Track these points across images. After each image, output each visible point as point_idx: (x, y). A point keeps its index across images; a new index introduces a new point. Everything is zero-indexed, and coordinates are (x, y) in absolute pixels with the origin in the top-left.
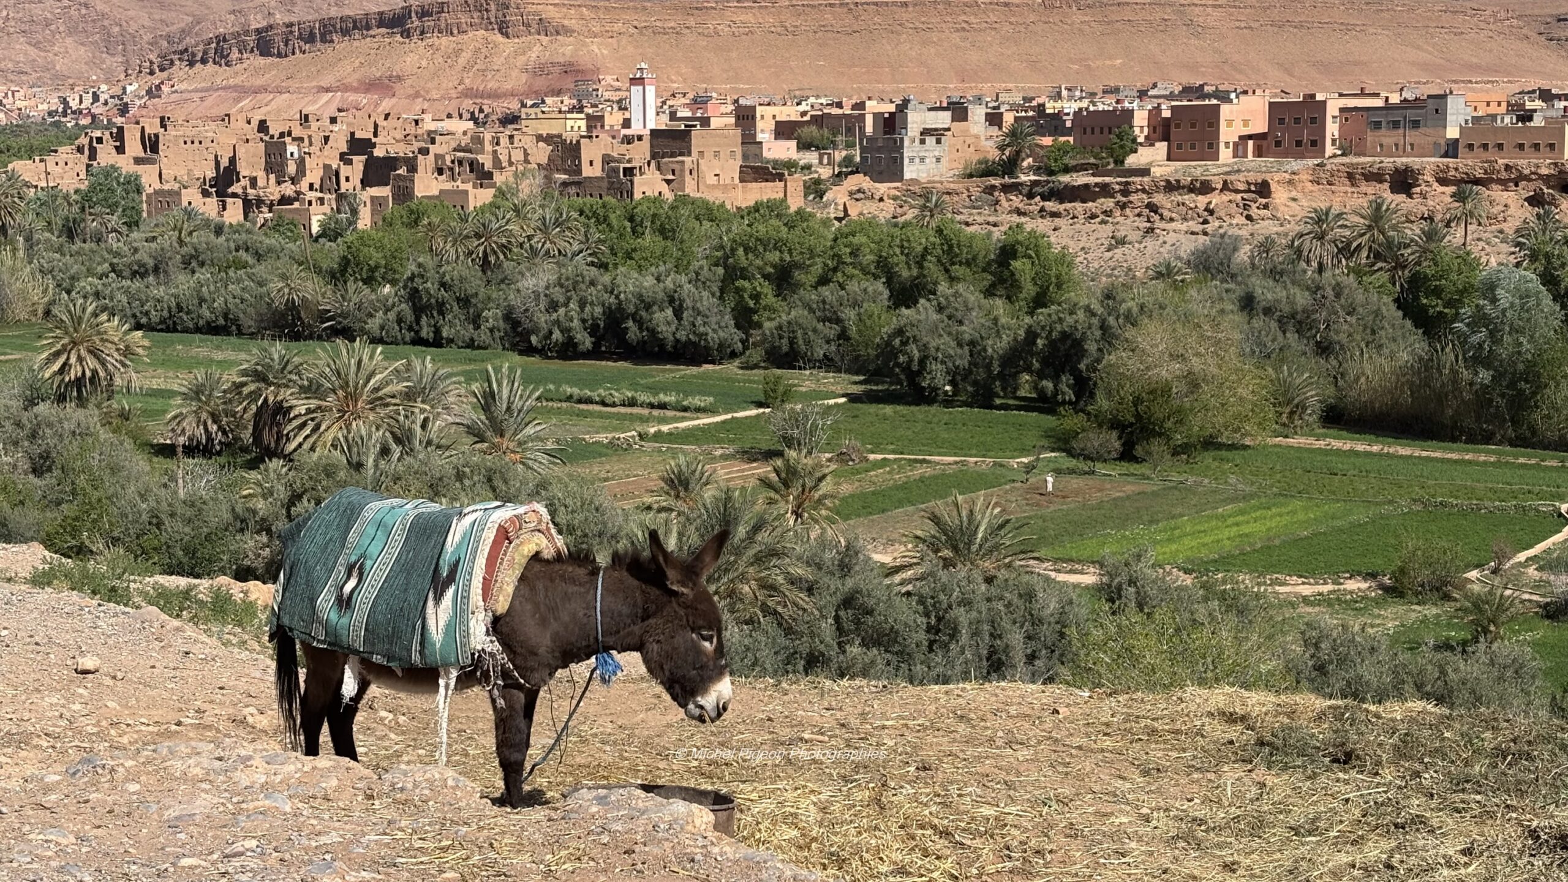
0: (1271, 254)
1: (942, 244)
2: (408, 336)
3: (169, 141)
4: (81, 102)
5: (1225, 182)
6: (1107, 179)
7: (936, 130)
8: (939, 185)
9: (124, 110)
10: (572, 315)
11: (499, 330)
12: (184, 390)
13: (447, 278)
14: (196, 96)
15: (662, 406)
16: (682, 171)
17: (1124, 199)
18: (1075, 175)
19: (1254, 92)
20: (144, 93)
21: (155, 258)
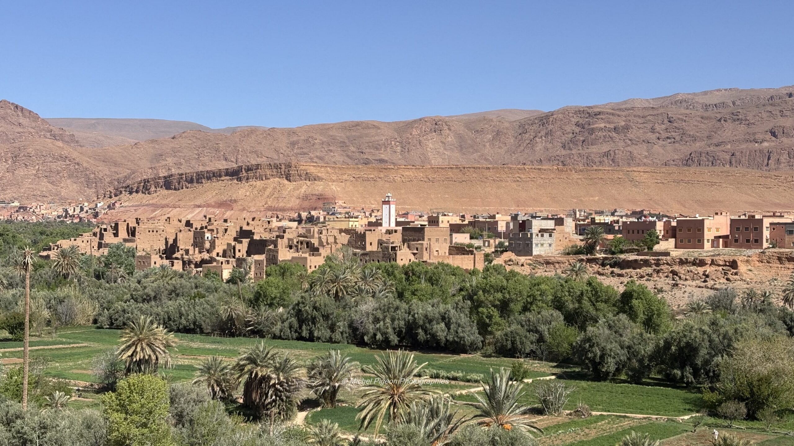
0: (754, 299)
1: (592, 291)
2: (295, 335)
3: (141, 231)
4: (74, 211)
5: (712, 260)
6: (647, 257)
7: (548, 229)
8: (553, 258)
9: (96, 215)
10: (387, 326)
11: (346, 333)
12: (201, 367)
13: (318, 304)
14: (132, 209)
15: (455, 379)
16: (422, 248)
17: (658, 268)
18: (627, 255)
19: (721, 214)
20: (106, 207)
21: (155, 292)
